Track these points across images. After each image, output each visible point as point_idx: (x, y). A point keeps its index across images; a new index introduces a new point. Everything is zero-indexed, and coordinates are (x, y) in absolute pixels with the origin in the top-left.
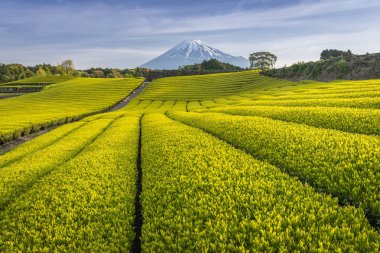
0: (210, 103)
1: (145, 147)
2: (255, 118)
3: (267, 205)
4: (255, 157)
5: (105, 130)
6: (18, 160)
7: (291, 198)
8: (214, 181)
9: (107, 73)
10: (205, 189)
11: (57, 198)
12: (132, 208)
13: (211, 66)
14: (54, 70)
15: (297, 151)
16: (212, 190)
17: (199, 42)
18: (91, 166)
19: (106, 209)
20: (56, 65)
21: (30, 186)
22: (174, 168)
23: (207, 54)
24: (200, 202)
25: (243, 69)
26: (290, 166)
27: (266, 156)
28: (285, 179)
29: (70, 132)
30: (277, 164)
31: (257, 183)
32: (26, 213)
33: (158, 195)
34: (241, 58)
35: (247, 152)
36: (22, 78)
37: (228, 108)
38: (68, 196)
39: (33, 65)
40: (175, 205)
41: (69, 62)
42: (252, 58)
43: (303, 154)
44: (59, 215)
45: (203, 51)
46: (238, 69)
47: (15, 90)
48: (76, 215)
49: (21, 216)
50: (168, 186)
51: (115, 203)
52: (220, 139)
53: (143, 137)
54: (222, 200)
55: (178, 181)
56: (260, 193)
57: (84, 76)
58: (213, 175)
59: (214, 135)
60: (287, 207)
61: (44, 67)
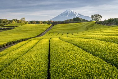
0: (76, 34)
1: (51, 50)
2: (94, 40)
3: (98, 74)
4: (93, 55)
5: (36, 44)
6: (5, 54)
7: (108, 71)
8: (78, 64)
9: (37, 22)
10: (74, 67)
11: (19, 69)
12: (47, 74)
13: (77, 20)
14: (18, 21)
15: (110, 53)
16: (77, 68)
17: (72, 11)
18: (31, 57)
19: (37, 74)
20: (19, 20)
21: (9, 64)
22: (63, 59)
23: (75, 15)
24: (72, 72)
25: (89, 21)
26: (107, 59)
27: (98, 55)
28: (105, 64)
29: (24, 44)
30: (102, 58)
31: (94, 65)
32: (8, 74)
33: (56, 69)
34: (88, 17)
35: (90, 53)
36: (7, 24)
37: (83, 36)
38: (23, 68)
39: (11, 20)
40: (63, 73)
41: (24, 18)
42: (92, 17)
43: (112, 54)
44: (19, 75)
45: (74, 14)
46: (87, 21)
47: (4, 29)
48: (26, 76)
49: (6, 76)
50: (60, 66)
51: (40, 72)
52: (80, 48)
53: (51, 47)
54: (81, 71)
55: (64, 64)
56: (95, 69)
57: (29, 23)
58: (77, 62)
59: (77, 46)
60: (106, 75)
61: (15, 20)
